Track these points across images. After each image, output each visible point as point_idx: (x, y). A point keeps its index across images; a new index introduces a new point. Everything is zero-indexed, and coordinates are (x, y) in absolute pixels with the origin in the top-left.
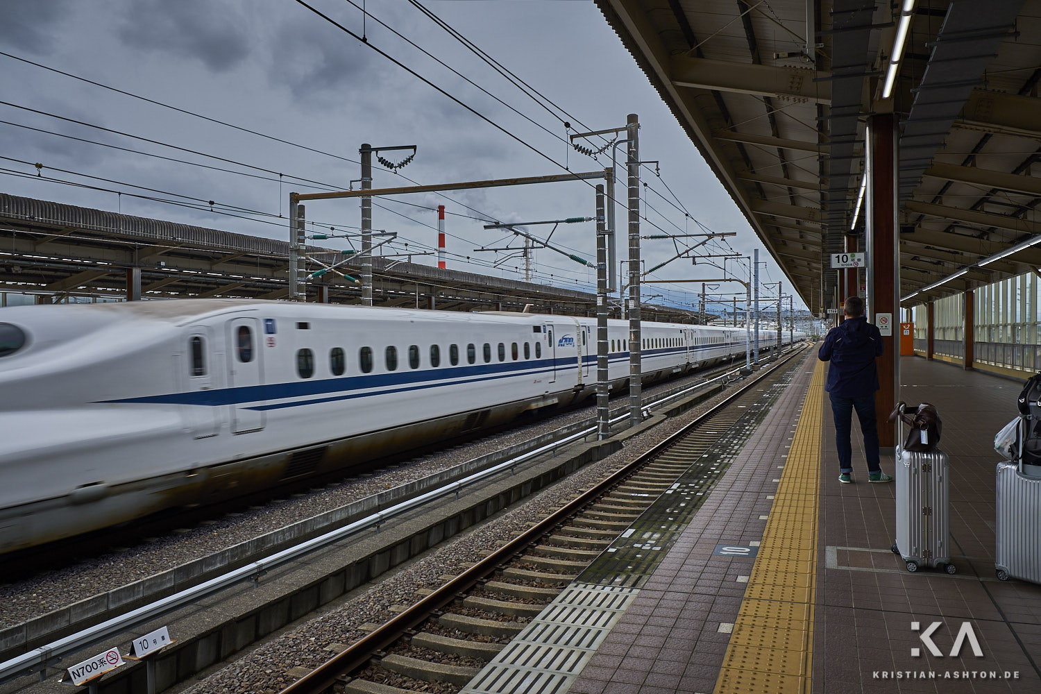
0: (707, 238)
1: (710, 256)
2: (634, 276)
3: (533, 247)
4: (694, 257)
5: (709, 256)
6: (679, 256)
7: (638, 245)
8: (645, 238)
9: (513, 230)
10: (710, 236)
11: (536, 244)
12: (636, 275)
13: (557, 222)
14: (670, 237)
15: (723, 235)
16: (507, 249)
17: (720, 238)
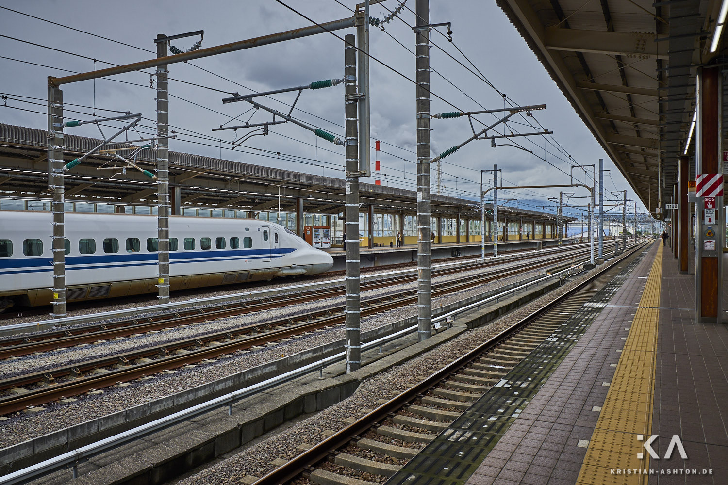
0: (509, 113)
1: (513, 136)
2: (422, 163)
3: (274, 123)
4: (493, 138)
5: (511, 136)
6: (476, 137)
7: (427, 125)
8: (436, 117)
9: (252, 102)
10: (513, 111)
11: (278, 119)
12: (424, 161)
13: (300, 89)
14: (465, 114)
15: (529, 108)
16: (247, 126)
17: (524, 113)
